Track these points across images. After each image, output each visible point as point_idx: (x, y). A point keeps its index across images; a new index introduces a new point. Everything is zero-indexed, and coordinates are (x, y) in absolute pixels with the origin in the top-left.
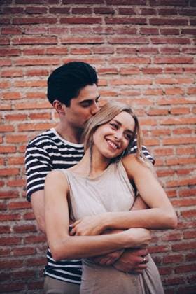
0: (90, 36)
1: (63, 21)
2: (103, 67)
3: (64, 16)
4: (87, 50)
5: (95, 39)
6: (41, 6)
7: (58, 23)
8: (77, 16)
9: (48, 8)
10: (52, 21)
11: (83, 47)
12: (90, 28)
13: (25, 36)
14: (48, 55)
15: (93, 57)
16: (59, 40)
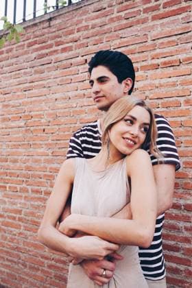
0: (178, 27)
1: (154, 18)
2: (188, 56)
3: (155, 13)
4: (173, 41)
5: (182, 29)
6: (135, 10)
7: (150, 21)
8: (167, 10)
9: (142, 10)
10: (144, 21)
11: (170, 39)
12: (178, 19)
13: (122, 39)
14: (139, 53)
15: (179, 47)
16: (149, 37)
